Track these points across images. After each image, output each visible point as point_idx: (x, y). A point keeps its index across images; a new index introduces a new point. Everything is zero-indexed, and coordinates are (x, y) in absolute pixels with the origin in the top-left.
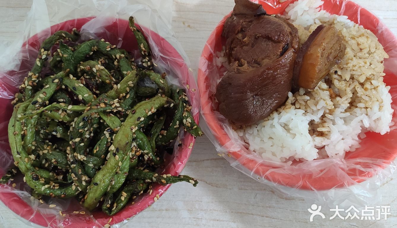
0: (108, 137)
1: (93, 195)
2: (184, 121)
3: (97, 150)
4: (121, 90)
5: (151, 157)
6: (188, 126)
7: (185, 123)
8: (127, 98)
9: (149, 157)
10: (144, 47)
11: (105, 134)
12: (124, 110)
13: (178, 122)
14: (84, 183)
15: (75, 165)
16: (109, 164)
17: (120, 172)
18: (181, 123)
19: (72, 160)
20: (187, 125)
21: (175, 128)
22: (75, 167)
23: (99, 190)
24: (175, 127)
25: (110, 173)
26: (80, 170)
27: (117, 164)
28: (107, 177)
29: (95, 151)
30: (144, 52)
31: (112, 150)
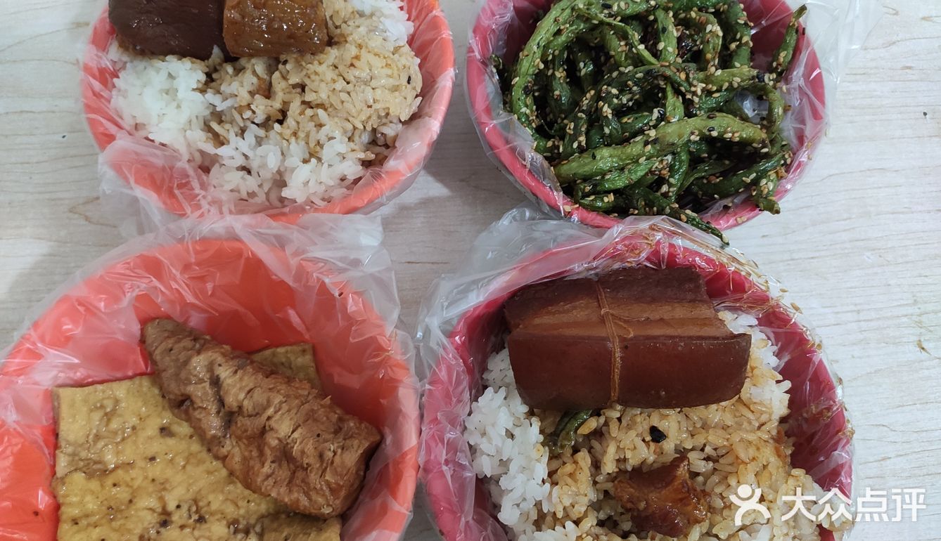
0: (653, 119)
1: (575, 166)
2: (764, 182)
3: (630, 121)
4: (716, 79)
5: (671, 194)
6: (762, 191)
7: (761, 184)
8: (714, 95)
9: (669, 192)
10: (784, 58)
11: (651, 112)
12: (698, 106)
13: (755, 175)
14: (575, 145)
15: (584, 116)
16: (630, 148)
17: (627, 172)
18: (756, 182)
19: (584, 108)
20: (762, 189)
21: (743, 181)
22: (582, 118)
23: (589, 166)
24: (744, 178)
25: (621, 160)
26: (585, 126)
27: (640, 156)
28: (613, 162)
29: (625, 120)
30: (779, 64)
31: (650, 135)
